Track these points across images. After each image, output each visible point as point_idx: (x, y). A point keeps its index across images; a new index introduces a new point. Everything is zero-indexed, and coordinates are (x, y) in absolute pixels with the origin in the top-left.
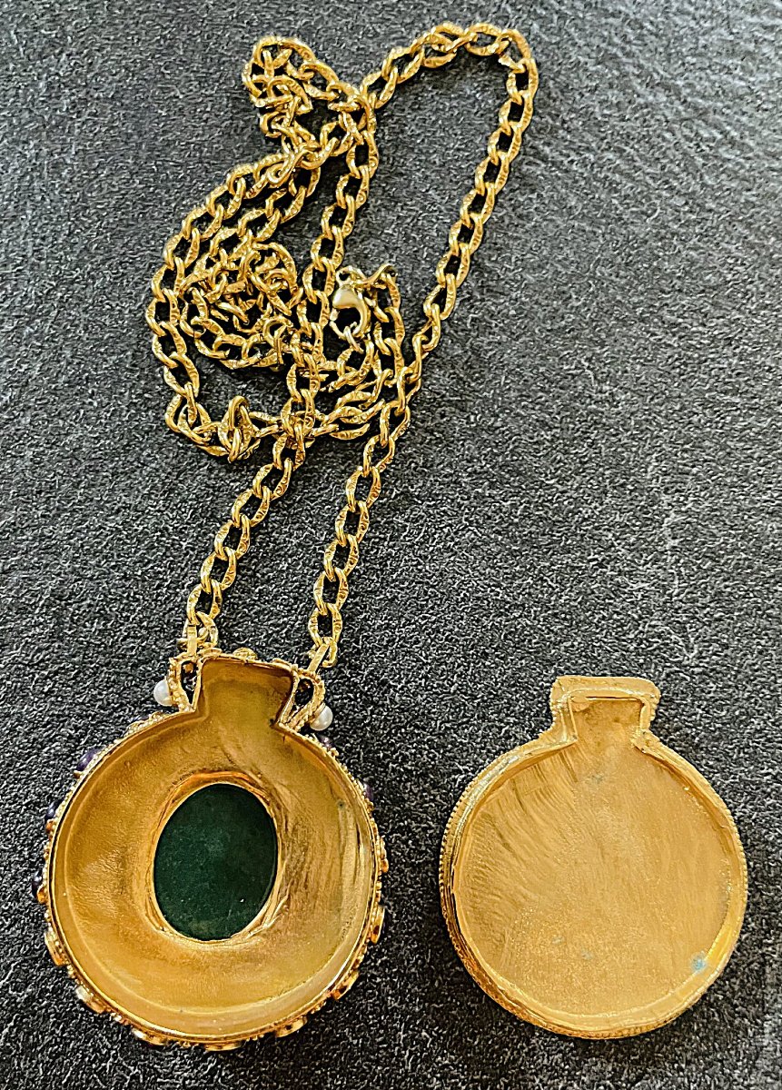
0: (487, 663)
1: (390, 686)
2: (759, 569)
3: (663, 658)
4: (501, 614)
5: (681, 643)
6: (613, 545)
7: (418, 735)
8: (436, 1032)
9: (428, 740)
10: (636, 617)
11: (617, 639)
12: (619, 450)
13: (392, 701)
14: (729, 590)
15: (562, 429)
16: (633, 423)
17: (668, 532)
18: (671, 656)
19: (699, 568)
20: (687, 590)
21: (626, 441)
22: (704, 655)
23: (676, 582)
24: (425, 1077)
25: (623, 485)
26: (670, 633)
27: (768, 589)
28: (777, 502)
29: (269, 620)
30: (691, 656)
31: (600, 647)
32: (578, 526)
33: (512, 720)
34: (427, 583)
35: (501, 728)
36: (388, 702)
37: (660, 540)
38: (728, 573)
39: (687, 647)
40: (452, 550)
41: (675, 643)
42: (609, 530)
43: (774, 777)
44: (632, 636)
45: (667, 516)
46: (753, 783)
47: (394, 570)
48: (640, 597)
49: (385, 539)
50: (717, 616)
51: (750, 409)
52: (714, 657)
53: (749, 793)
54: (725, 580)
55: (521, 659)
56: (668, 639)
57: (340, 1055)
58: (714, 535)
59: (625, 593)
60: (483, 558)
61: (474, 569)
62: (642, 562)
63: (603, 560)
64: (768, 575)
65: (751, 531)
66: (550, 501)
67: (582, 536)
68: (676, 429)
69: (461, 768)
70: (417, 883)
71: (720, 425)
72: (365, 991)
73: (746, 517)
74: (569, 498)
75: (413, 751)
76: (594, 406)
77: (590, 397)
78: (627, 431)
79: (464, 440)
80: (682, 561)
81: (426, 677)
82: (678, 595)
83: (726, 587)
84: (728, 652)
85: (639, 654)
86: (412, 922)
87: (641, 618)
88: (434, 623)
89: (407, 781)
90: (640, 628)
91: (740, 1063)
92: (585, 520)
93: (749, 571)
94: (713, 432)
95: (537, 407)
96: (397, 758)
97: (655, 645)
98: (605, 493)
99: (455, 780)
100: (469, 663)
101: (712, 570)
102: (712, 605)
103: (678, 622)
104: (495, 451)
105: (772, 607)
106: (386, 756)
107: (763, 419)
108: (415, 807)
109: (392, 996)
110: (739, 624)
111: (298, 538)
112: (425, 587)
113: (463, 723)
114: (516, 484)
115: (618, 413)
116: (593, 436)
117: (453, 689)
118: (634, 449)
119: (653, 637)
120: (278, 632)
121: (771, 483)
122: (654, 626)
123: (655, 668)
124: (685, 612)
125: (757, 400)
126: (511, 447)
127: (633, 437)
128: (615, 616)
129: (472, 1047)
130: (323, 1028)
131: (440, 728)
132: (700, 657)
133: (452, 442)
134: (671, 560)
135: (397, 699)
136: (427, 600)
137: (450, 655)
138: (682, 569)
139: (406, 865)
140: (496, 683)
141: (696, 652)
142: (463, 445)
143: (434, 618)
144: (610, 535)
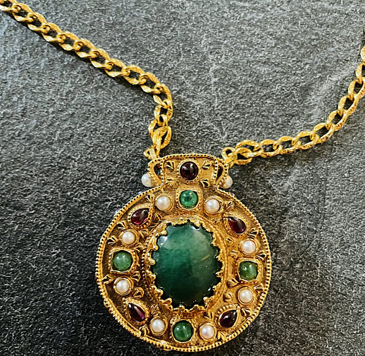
0: (122, 145)
1: (72, 159)
2: (258, 92)
3: (210, 139)
4: (128, 120)
5: (219, 131)
6: (184, 82)
7: (88, 183)
8: (100, 326)
9: (93, 185)
10: (196, 119)
11: (187, 130)
12: (187, 32)
13: (74, 166)
14: (242, 103)
15: (157, 23)
16: (194, 18)
17: (212, 74)
18: (214, 138)
19: (228, 92)
20: (222, 104)
21: (190, 28)
22: (230, 137)
23: (216, 100)
24: (95, 348)
25: (189, 51)
26: (213, 127)
27: (262, 102)
28: (267, 57)
29: (9, 127)
30: (224, 137)
31: (179, 135)
32: (167, 72)
33: (135, 173)
34: (90, 105)
35: (129, 178)
36: (72, 167)
37: (208, 78)
38: (242, 94)
39: (222, 133)
40: (102, 88)
41: (216, 131)
42: (182, 75)
43: (265, 196)
44: (194, 129)
45: (212, 66)
46: (254, 199)
47: (73, 99)
48: (198, 109)
49: (67, 83)
50: (237, 117)
51: (253, 9)
52: (235, 138)
53: (252, 205)
54: (241, 98)
55: (139, 143)
56: (213, 129)
57: (53, 339)
58: (235, 75)
59: (190, 107)
60: (118, 91)
61: (114, 97)
62: (199, 90)
63: (180, 90)
64: (262, 94)
65: (254, 72)
66: (152, 60)
67: (169, 78)
68: (215, 21)
69: (110, 198)
70: (89, 255)
71: (238, 18)
72: (65, 308)
73: (251, 65)
74: (161, 58)
75: (85, 191)
76: (174, 10)
77: (172, 5)
78: (190, 22)
79: (107, 30)
80: (219, 89)
81: (90, 153)
82: (217, 107)
83: (241, 102)
84: (242, 135)
85: (197, 138)
86: (87, 274)
87: (199, 119)
88: (94, 126)
89: (82, 206)
90: (199, 124)
91: (248, 334)
92: (170, 69)
93: (253, 93)
94: (234, 22)
95: (144, 12)
96: (77, 194)
97: (206, 133)
98: (180, 55)
99: (107, 205)
100: (112, 146)
101: (234, 93)
102: (234, 111)
103: (218, 121)
104: (123, 35)
105: (264, 111)
106: (71, 194)
107: (260, 14)
108: (87, 218)
109: (78, 310)
110: (248, 121)
111: (22, 84)
112: (89, 107)
113: (111, 176)
114: (134, 52)
115: (186, 13)
116: (173, 26)
117: (104, 159)
118: (194, 32)
119: (205, 129)
120: (14, 134)
121: (264, 47)
122: (206, 123)
123: (206, 145)
124: (221, 115)
125: (257, 5)
126: (132, 32)
127: (194, 26)
128: (186, 119)
129: (118, 333)
130: (45, 327)
131: (99, 179)
132: (228, 138)
133: (101, 31)
134: (213, 89)
135: (76, 165)
136: (90, 114)
137: (102, 142)
138: (219, 93)
139: (83, 247)
140: (127, 155)
141: (226, 135)
142: (106, 32)
143: (94, 123)
144: (183, 77)
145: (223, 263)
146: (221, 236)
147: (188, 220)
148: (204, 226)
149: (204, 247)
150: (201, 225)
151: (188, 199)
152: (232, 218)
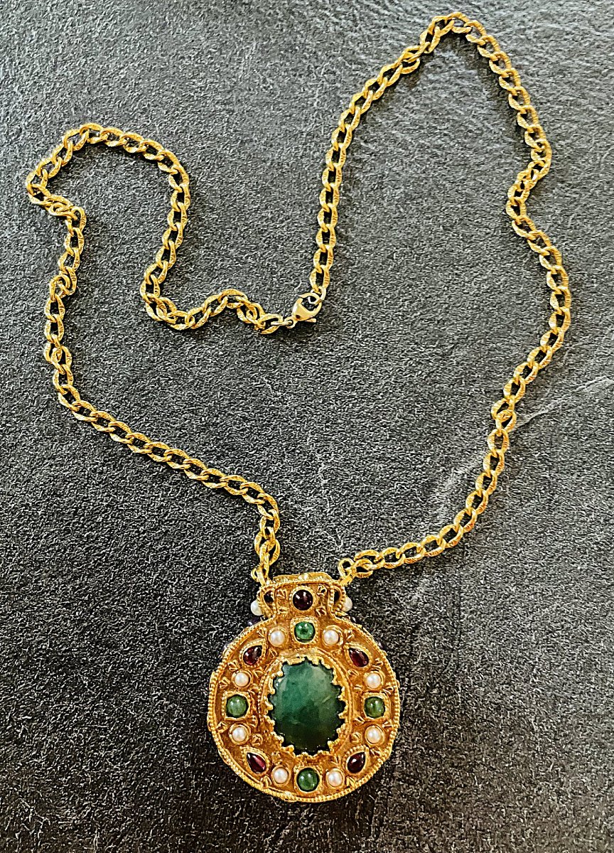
0: (225, 564)
1: (169, 584)
2: (374, 492)
3: (324, 550)
4: (229, 534)
5: (334, 540)
6: (291, 486)
7: (188, 610)
8: (213, 778)
9: (195, 612)
10: (307, 527)
11: (297, 541)
12: (290, 430)
13: (171, 593)
14: (358, 506)
15: (256, 421)
16: (296, 413)
17: (321, 476)
18: (328, 548)
19: (340, 495)
20: (335, 509)
21: (293, 424)
22: (347, 545)
23: (328, 505)
24: (209, 804)
25: (294, 450)
26: (327, 535)
27: (380, 503)
28: (382, 452)
29: (94, 552)
30: (340, 547)
31: (288, 547)
32: (270, 476)
33: (241, 595)
34: (186, 520)
35: (235, 601)
36: (169, 593)
37: (317, 480)
38: (357, 496)
39: (337, 542)
40: (198, 499)
41: (330, 540)
42: (288, 478)
43: (391, 612)
44: (305, 539)
45: (320, 466)
46: (380, 617)
47: (165, 515)
48: (308, 515)
49: (158, 496)
50: (352, 522)
51: (362, 398)
52: (353, 546)
53: (378, 623)
54: (355, 501)
55: (243, 559)
56: (326, 538)
57: (160, 797)
58: (347, 475)
59: (299, 514)
60: (217, 502)
61: (212, 509)
62: (308, 495)
63: (286, 495)
64: (379, 495)
65: (368, 470)
66: (253, 464)
67: (273, 483)
68: (321, 414)
69: (215, 627)
70: (195, 696)
71: (346, 409)
72: (172, 759)
73: (365, 463)
74: (263, 461)
75: (186, 620)
76: (273, 405)
77: (270, 399)
78: (293, 418)
79: (200, 433)
80: (330, 492)
81: (189, 576)
82: (330, 512)
83: (356, 504)
84: (360, 542)
85: (310, 549)
86: (194, 718)
87: (310, 528)
88: (191, 543)
89: (184, 638)
90: (310, 534)
91: (384, 776)
92: (273, 473)
93: (369, 494)
94: (342, 414)
95: (240, 409)
96: (177, 625)
97: (319, 543)
98: (284, 456)
99: (211, 634)
100: (214, 565)
101: (348, 495)
102: (349, 516)
103: (331, 528)
104: (218, 437)
105: (383, 514)
106: (170, 625)
107: (370, 403)
108: (190, 652)
109: (186, 761)
110: (365, 526)
111: (106, 501)
112: (184, 523)
113: (213, 601)
114: (232, 456)
115: (287, 408)
116: (274, 423)
117: (206, 581)
118: (298, 429)
119: (318, 538)
120: (100, 559)
121: (378, 441)
122: (318, 532)
123: (320, 557)
124: (334, 521)
125: (366, 393)
126: (227, 434)
127: (296, 422)
128: (295, 528)
129: (234, 784)
130: (149, 783)
131: (201, 604)
132: (344, 547)
133: (193, 434)
134: (324, 492)
135: (174, 591)
136: (186, 531)
137: (202, 562)
138: (331, 497)
139: (188, 686)
140: (231, 575)
141: (342, 544)
142: (199, 436)
143: (191, 540)
144: (289, 481)
145: (346, 702)
146: (342, 670)
147: (306, 658)
148: (323, 663)
149: (325, 688)
150: (320, 661)
151: (304, 631)
152: (353, 650)
